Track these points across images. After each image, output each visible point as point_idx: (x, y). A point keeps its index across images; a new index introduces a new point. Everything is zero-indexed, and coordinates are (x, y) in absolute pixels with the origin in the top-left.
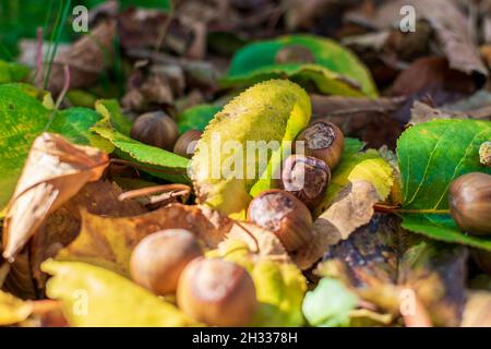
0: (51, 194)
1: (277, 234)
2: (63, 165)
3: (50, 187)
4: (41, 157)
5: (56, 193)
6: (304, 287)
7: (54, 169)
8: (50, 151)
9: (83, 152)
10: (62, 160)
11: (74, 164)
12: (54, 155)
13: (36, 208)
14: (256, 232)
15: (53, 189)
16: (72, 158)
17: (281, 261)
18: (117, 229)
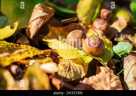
0: (42, 21)
1: (103, 31)
2: (44, 13)
3: (41, 19)
4: (37, 11)
5: (43, 20)
6: (112, 44)
7: (42, 14)
8: (41, 9)
9: (49, 9)
10: (44, 11)
11: (47, 12)
12: (41, 10)
13: (38, 25)
14: (96, 30)
15: (42, 19)
16: (46, 10)
17: (105, 38)
18: (58, 30)
